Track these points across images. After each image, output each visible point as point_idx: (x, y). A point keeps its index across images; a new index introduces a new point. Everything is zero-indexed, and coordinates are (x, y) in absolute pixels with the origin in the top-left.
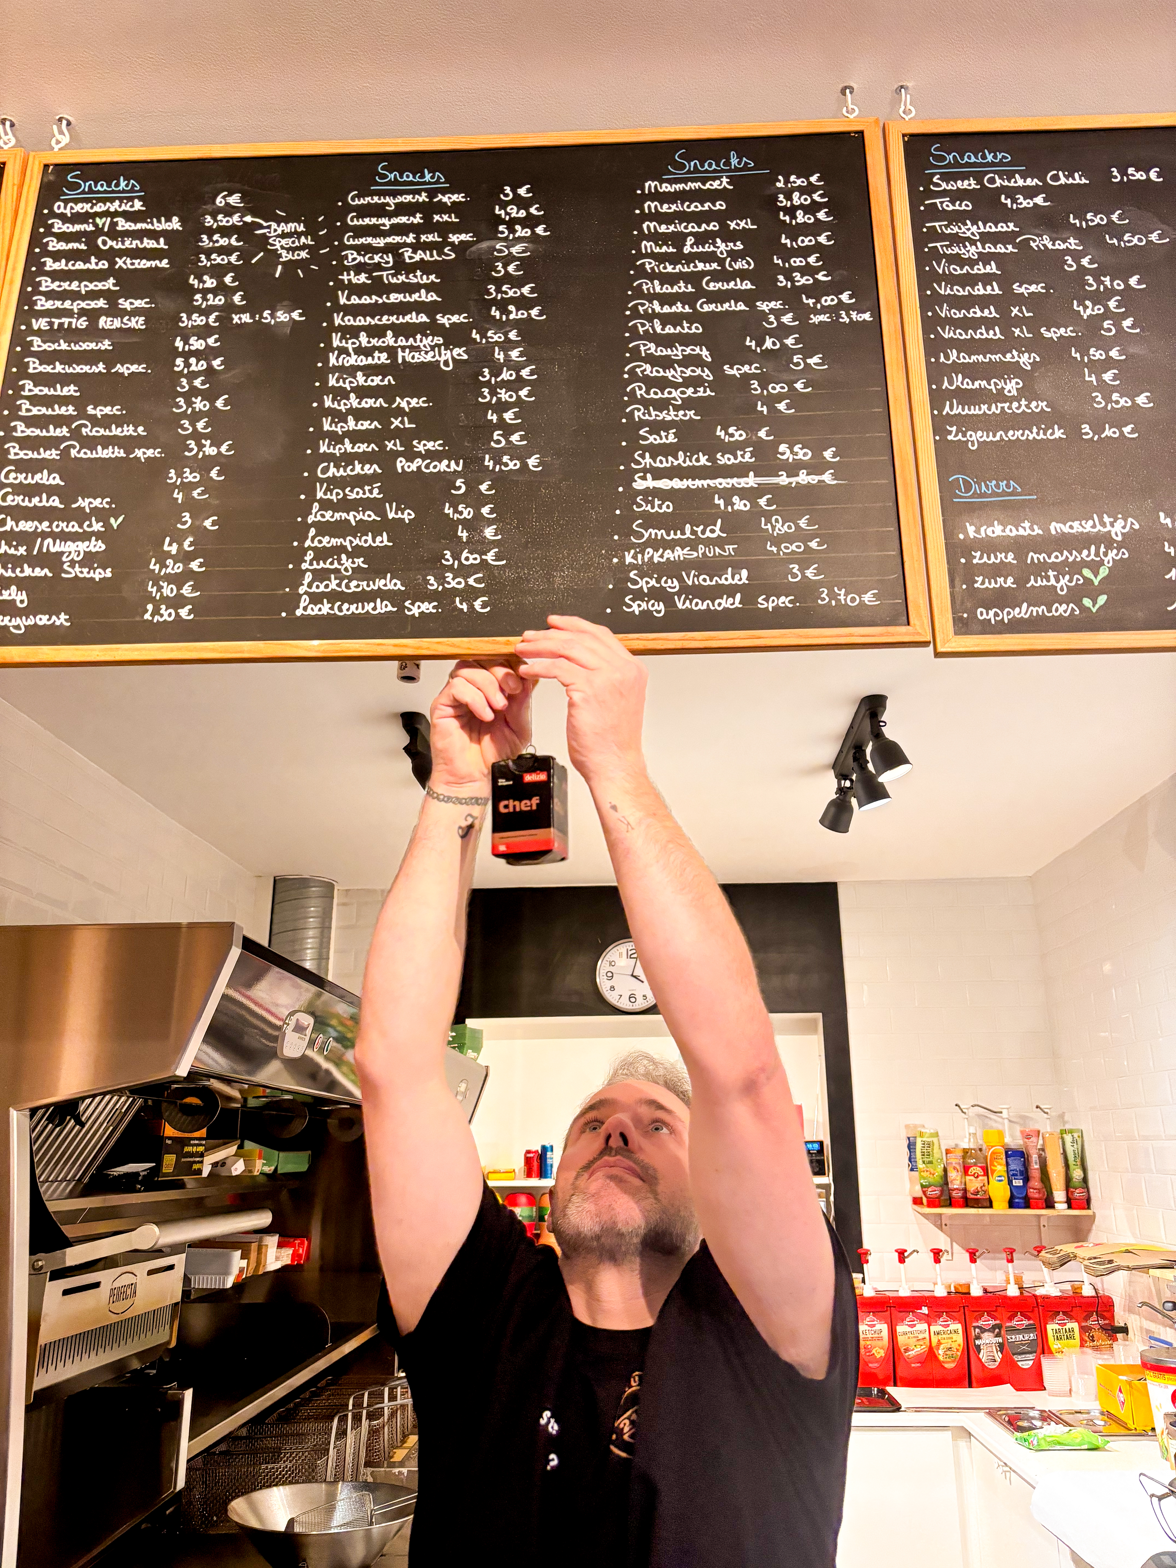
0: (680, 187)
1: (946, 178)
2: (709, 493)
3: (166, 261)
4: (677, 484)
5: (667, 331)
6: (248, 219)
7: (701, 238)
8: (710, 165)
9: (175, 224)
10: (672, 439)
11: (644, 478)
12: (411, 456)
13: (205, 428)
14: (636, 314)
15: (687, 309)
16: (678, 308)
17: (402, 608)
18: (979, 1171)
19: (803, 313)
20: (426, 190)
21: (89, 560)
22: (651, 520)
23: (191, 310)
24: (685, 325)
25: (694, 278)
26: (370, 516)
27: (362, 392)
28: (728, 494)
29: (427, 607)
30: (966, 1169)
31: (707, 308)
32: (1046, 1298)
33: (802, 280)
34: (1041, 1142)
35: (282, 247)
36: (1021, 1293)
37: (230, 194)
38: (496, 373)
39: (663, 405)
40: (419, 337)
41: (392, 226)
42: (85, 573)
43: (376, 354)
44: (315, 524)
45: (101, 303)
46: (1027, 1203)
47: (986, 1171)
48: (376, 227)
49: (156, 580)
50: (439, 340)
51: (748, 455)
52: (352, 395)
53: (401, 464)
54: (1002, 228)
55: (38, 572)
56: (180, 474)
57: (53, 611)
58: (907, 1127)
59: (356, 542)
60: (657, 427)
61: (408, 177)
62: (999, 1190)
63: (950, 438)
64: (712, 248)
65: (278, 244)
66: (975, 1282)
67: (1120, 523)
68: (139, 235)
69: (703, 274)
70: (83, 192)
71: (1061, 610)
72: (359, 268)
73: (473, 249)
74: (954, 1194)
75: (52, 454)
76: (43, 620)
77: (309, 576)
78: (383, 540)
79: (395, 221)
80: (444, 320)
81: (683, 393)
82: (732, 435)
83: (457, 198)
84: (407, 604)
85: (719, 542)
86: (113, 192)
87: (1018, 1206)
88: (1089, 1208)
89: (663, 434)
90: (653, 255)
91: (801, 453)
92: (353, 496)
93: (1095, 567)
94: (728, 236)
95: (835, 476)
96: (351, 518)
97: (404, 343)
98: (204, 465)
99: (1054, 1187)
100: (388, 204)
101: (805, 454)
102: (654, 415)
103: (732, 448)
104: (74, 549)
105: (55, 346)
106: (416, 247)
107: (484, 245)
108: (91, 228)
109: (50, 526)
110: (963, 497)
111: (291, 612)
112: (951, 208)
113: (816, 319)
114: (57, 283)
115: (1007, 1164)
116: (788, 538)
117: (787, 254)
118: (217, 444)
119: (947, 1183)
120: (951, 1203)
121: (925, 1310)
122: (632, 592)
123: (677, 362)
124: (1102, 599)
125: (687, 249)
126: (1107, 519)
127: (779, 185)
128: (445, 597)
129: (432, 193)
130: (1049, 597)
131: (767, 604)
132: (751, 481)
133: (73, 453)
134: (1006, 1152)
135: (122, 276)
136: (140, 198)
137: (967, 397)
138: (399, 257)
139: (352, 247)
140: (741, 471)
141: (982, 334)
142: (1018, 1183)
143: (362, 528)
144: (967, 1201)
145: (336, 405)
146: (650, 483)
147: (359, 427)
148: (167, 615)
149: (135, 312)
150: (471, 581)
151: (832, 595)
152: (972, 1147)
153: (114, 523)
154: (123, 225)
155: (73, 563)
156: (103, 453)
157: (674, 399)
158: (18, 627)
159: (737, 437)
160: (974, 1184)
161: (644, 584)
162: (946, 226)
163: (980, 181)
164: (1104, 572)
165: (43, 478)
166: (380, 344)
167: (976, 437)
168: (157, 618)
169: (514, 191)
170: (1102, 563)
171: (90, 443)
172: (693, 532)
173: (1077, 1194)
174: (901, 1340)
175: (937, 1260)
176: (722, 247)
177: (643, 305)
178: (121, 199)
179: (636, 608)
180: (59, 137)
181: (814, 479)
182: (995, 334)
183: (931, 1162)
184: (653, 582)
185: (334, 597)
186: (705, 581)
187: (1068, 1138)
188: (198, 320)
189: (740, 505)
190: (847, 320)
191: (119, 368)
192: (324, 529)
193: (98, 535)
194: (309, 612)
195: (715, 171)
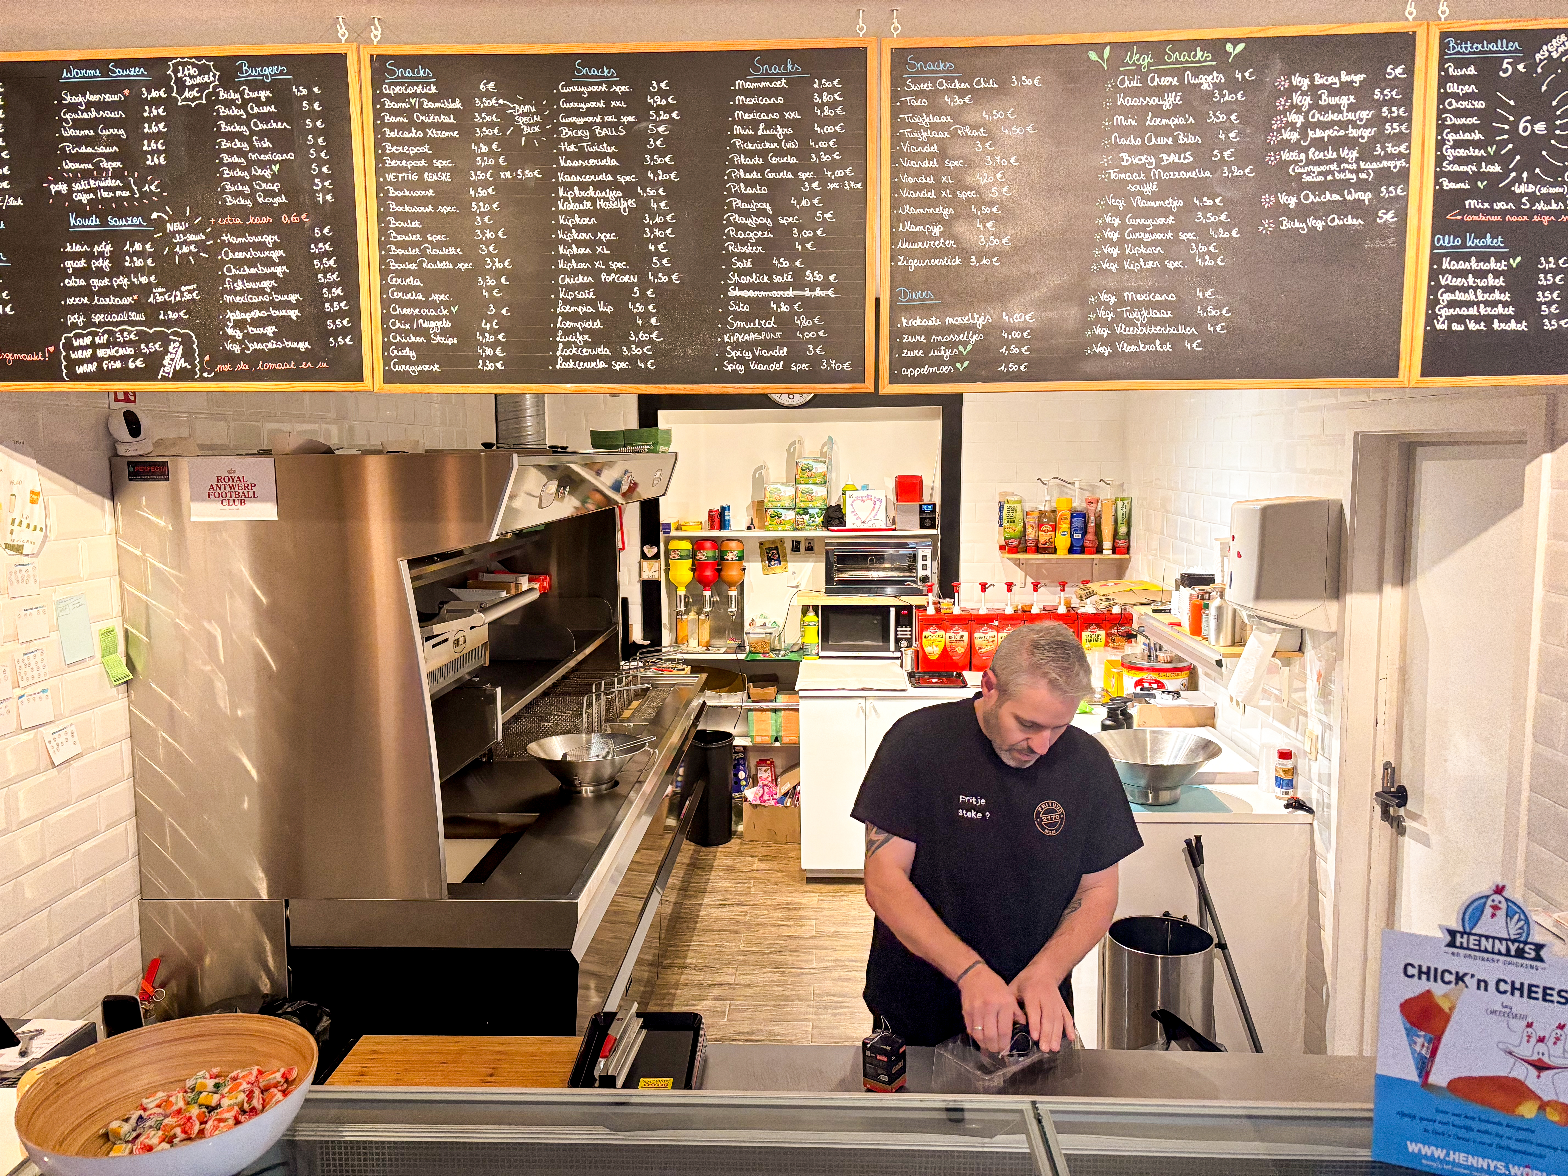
0: (757, 85)
1: (915, 82)
2: (768, 300)
3: (456, 132)
4: (752, 294)
5: (748, 191)
6: (501, 101)
7: (770, 124)
8: (775, 70)
9: (458, 105)
10: (749, 265)
11: (734, 289)
12: (609, 272)
13: (494, 250)
14: (730, 179)
15: (759, 177)
16: (754, 175)
17: (610, 365)
18: (1049, 528)
19: (823, 182)
20: (606, 82)
21: (444, 332)
22: (738, 316)
23: (477, 169)
24: (758, 187)
25: (763, 154)
26: (589, 309)
27: (580, 229)
28: (778, 301)
29: (623, 365)
30: (1040, 526)
31: (770, 176)
32: (1086, 614)
33: (825, 158)
34: (1099, 506)
35: (524, 124)
36: (1068, 611)
37: (488, 83)
38: (652, 218)
39: (744, 242)
40: (608, 191)
41: (587, 108)
42: (443, 340)
43: (585, 202)
44: (562, 314)
45: (423, 163)
46: (1082, 551)
47: (1054, 528)
48: (578, 109)
49: (482, 345)
50: (619, 193)
51: (790, 277)
52: (573, 230)
53: (604, 276)
54: (944, 119)
55: (419, 340)
56: (484, 280)
57: (431, 364)
58: (1000, 494)
59: (584, 325)
60: (742, 257)
61: (594, 72)
62: (1062, 542)
63: (899, 263)
64: (775, 132)
65: (522, 121)
66: (1035, 604)
67: (982, 318)
68: (438, 112)
69: (769, 151)
70: (398, 78)
71: (945, 369)
72: (571, 140)
73: (636, 127)
74: (1029, 543)
75: (413, 266)
76: (426, 368)
77: (561, 346)
78: (598, 325)
79: (589, 105)
80: (622, 179)
81: (756, 235)
82: (781, 264)
83: (624, 89)
84: (613, 363)
85: (773, 330)
86: (416, 78)
87: (1075, 552)
88: (1128, 553)
89: (745, 261)
90: (740, 136)
91: (818, 276)
92: (580, 297)
93: (965, 344)
94: (785, 124)
95: (835, 292)
96: (580, 310)
97: (600, 195)
98: (498, 274)
99: (1104, 539)
100: (583, 93)
101: (820, 278)
102: (740, 249)
103: (782, 272)
104: (435, 326)
105: (402, 193)
106: (603, 125)
107: (643, 125)
108: (408, 106)
109: (420, 311)
110: (902, 301)
111: (554, 367)
112: (916, 104)
113: (832, 186)
114: (395, 148)
115: (1071, 523)
116: (808, 329)
117: (818, 138)
118: (502, 261)
119: (1025, 536)
120: (1026, 550)
121: (996, 623)
122: (728, 358)
123: (753, 213)
124: (966, 364)
125: (760, 133)
126: (976, 316)
127: (816, 86)
128: (632, 359)
129: (610, 85)
130: (939, 361)
131: (796, 368)
132: (790, 293)
133: (424, 265)
134: (1072, 514)
135: (433, 142)
136: (434, 84)
137: (912, 237)
138: (592, 132)
139: (565, 124)
140: (784, 287)
141: (925, 194)
142: (1077, 536)
143: (586, 317)
144: (1038, 549)
145: (565, 237)
146: (737, 293)
147: (579, 252)
148: (490, 366)
149: (443, 170)
150: (645, 350)
151: (829, 364)
152: (1046, 509)
153: (454, 310)
154: (427, 104)
155: (436, 335)
156: (440, 266)
157: (751, 238)
158: (414, 372)
159: (784, 265)
160: (1043, 537)
161: (735, 354)
162: (911, 118)
163: (934, 85)
164: (969, 347)
165: (410, 281)
166: (586, 195)
167: (914, 263)
168: (485, 368)
169: (658, 84)
170: (969, 342)
171: (433, 259)
172: (760, 324)
173: (1120, 544)
174: (977, 642)
175: (1009, 590)
176: (780, 131)
177: (734, 172)
178: (423, 84)
179: (730, 368)
180: (376, 32)
181: (823, 293)
182: (931, 195)
183: (1014, 522)
184: (739, 353)
185: (575, 358)
186: (765, 353)
187: (1120, 504)
188: (481, 176)
189: (785, 308)
190: (848, 187)
191: (442, 209)
192: (567, 317)
193: (447, 318)
194: (563, 366)
195: (778, 74)
